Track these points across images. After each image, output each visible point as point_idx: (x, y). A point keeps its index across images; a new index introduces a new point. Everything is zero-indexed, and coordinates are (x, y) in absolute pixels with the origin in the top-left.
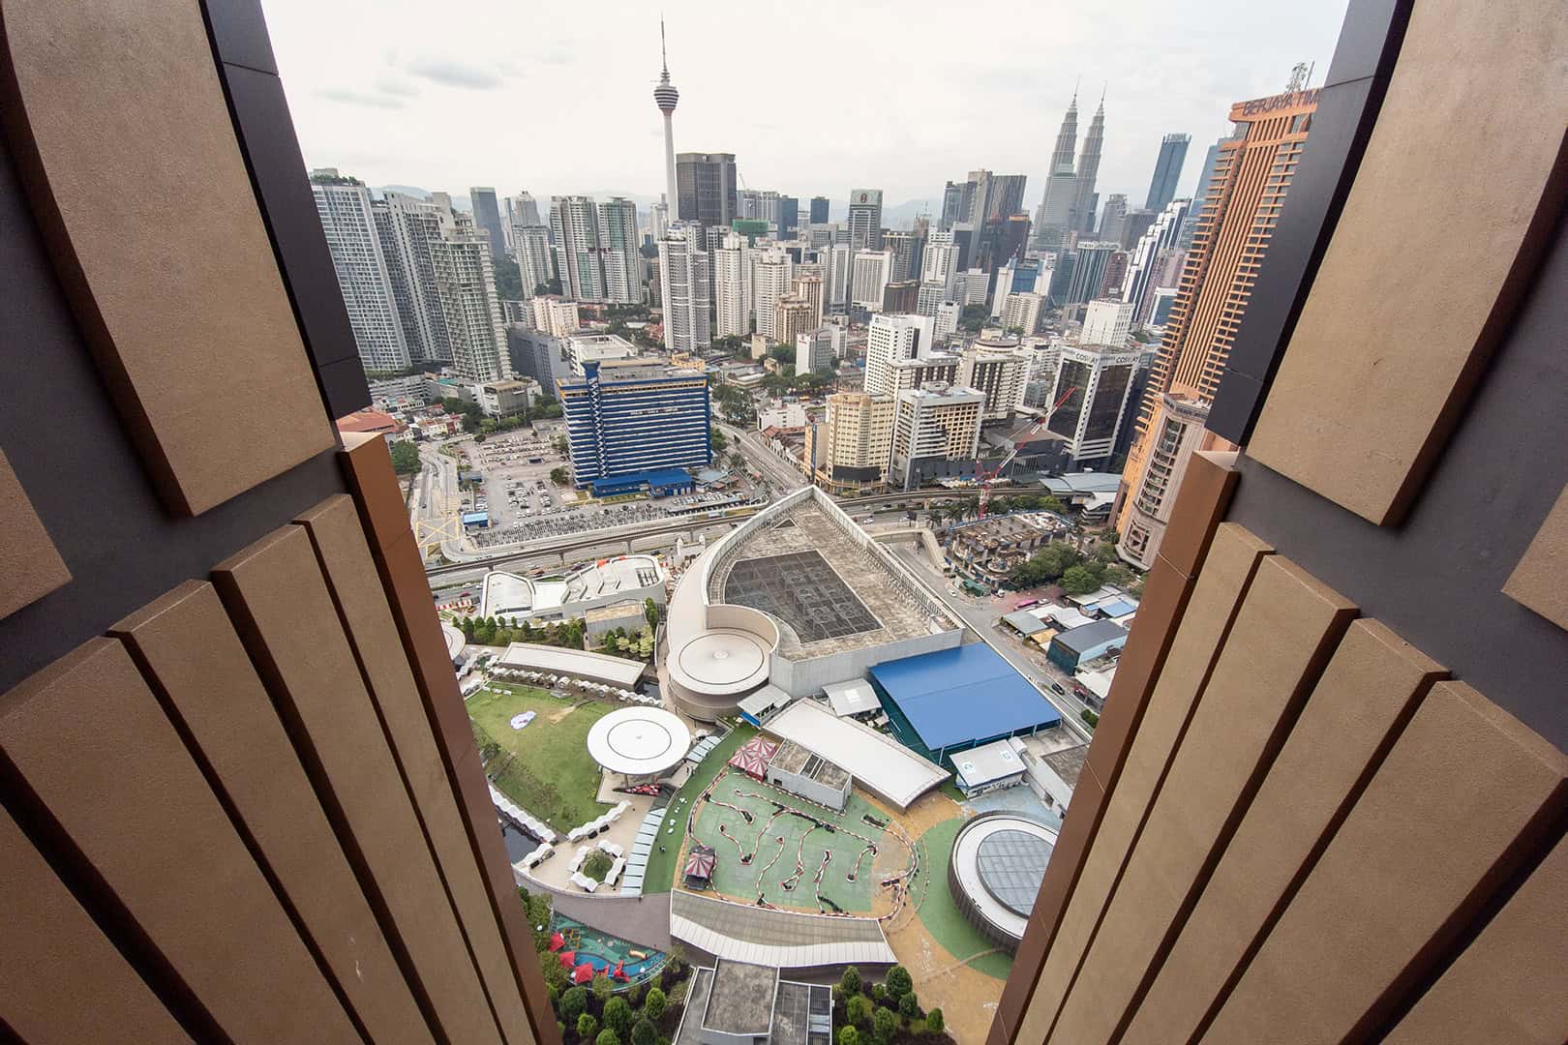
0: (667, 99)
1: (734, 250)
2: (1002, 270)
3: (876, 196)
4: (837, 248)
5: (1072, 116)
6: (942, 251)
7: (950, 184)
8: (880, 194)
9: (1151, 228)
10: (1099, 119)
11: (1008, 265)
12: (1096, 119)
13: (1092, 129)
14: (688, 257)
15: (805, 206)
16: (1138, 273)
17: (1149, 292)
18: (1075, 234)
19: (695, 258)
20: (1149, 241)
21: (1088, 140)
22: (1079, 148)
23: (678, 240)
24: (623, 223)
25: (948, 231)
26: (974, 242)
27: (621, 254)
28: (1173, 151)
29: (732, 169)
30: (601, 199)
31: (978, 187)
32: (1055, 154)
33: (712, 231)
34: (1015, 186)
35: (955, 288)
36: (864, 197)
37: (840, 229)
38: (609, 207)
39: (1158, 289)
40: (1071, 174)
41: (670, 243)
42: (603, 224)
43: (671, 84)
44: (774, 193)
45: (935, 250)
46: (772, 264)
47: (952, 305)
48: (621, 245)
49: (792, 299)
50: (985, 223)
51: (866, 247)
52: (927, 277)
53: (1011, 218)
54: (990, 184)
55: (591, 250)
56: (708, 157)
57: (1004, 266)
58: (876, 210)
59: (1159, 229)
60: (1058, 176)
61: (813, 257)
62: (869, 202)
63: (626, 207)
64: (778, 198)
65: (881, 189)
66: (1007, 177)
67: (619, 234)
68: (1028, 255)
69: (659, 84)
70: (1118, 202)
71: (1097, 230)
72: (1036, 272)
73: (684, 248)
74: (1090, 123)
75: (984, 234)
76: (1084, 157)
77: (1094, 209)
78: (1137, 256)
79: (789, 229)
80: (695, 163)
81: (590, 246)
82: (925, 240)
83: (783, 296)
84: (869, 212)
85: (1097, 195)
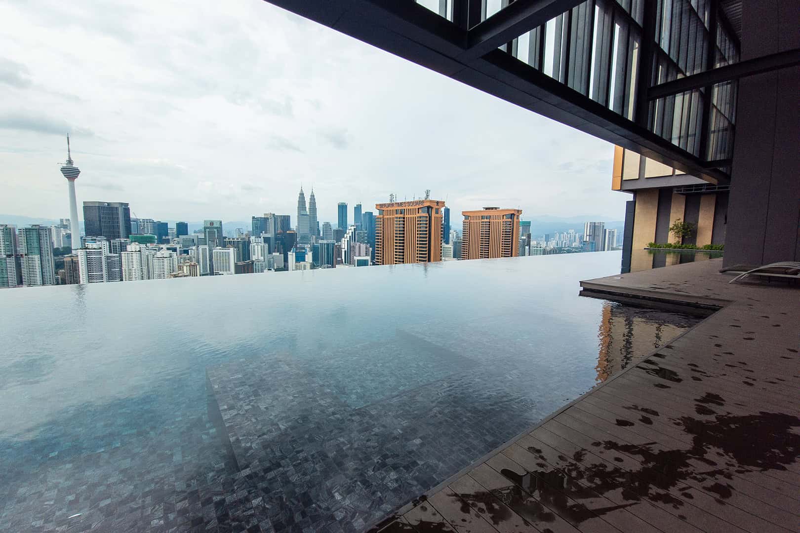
0: (71, 173)
1: (136, 251)
2: (289, 253)
3: (219, 224)
4: (201, 247)
5: (302, 194)
6: (259, 247)
7: (253, 218)
8: (221, 222)
9: (345, 235)
10: (313, 196)
11: (292, 251)
12: (311, 196)
13: (311, 199)
14: (103, 257)
15: (172, 226)
16: (345, 251)
17: (351, 258)
18: (314, 237)
19: (108, 258)
20: (346, 240)
21: (310, 203)
22: (307, 206)
23: (95, 249)
24: (39, 239)
25: (260, 237)
26: (272, 242)
27: (37, 257)
28: (342, 208)
29: (127, 210)
30: (20, 225)
31: (270, 220)
32: (298, 207)
33: (117, 241)
34: (286, 220)
35: (269, 262)
36: (212, 223)
37: (199, 237)
38: (27, 230)
39: (355, 257)
40: (307, 215)
41: (88, 250)
42: (22, 240)
43: (74, 166)
44: (150, 220)
45: (256, 247)
46: (164, 257)
47: (271, 270)
48: (36, 251)
49: (180, 275)
50: (276, 234)
51: (217, 246)
52: (254, 258)
53: (288, 232)
54: (275, 218)
55: (9, 256)
56: (109, 204)
57: (290, 251)
58: (220, 229)
59: (348, 236)
60: (301, 215)
61: (186, 252)
62: (215, 225)
63: (43, 230)
64: (153, 222)
65: (221, 220)
66: (281, 216)
67: (36, 245)
68: (298, 246)
69: (65, 165)
70: (327, 225)
71: (321, 235)
72: (304, 253)
73: (100, 253)
74: (310, 197)
75: (276, 239)
76: (310, 209)
77: (318, 227)
78: (343, 245)
79: (164, 237)
80: (98, 206)
81: (9, 253)
82: (249, 242)
83: (174, 273)
84: (216, 230)
85: (318, 222)
